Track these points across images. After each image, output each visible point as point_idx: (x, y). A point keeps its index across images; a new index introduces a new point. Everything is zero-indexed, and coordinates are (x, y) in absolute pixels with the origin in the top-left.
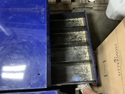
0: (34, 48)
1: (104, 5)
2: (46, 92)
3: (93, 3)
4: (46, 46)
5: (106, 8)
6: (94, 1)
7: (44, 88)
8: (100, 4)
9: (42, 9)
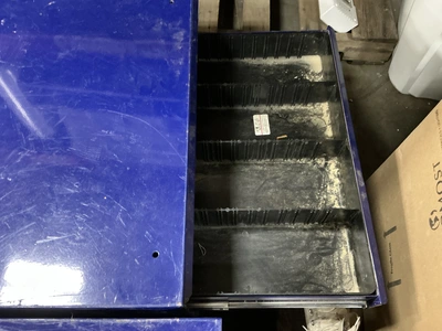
1: (383, 46)
2: (178, 320)
3: (346, 38)
4: (186, 157)
5: (391, 57)
6: (350, 32)
7: (173, 305)
8: (370, 40)
9: (177, 31)
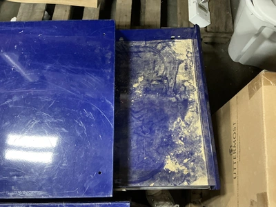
0: (92, 125)
1: (225, 35)
2: (110, 203)
3: (204, 31)
4: (113, 123)
6: (206, 27)
9: (107, 53)
